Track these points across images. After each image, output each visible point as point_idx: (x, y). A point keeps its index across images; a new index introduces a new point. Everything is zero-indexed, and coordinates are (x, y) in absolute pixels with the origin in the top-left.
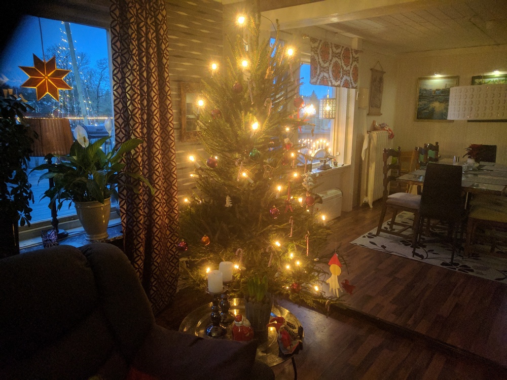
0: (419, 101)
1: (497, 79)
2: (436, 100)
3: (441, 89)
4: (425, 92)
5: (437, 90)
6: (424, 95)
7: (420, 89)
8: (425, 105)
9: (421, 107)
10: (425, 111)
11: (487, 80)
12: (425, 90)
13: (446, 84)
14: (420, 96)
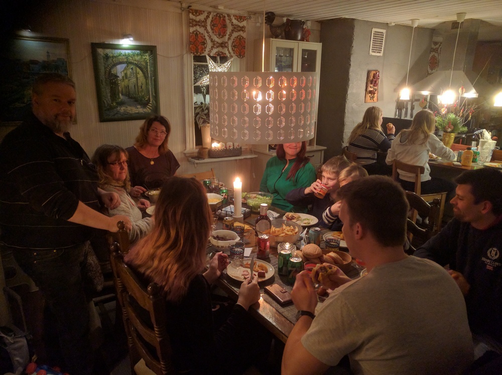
1: (129, 51)
3: (41, 61)
5: (34, 62)
11: (116, 52)
13: (48, 52)
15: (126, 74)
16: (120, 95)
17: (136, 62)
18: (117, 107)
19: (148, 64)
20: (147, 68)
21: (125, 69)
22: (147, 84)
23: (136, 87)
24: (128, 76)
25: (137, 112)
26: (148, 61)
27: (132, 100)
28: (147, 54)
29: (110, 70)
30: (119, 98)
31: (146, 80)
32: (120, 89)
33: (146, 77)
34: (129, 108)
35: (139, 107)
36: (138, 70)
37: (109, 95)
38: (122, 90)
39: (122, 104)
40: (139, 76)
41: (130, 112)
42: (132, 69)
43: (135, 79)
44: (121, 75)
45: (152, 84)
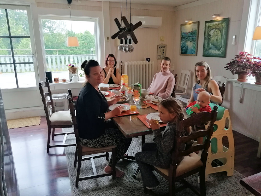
0: (182, 41)
3: (191, 31)
5: (189, 32)
7: (182, 33)
8: (184, 44)
10: (184, 48)
13: (193, 28)
14: (182, 37)
15: (214, 34)
16: (211, 44)
17: (219, 28)
18: (208, 50)
19: (224, 28)
20: (223, 30)
21: (214, 32)
22: (222, 38)
23: (217, 40)
24: (215, 35)
25: (215, 53)
26: (224, 27)
27: (215, 47)
28: (224, 23)
29: (209, 33)
30: (210, 46)
31: (222, 37)
32: (211, 41)
33: (222, 35)
34: (213, 51)
35: (217, 50)
36: (219, 32)
37: (207, 44)
38: (212, 42)
39: (210, 48)
40: (219, 35)
41: (213, 53)
42: (217, 31)
43: (217, 36)
44: (212, 35)
45: (224, 38)
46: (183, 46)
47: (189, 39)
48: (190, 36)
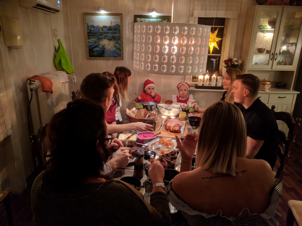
0: (89, 38)
1: (155, 20)
2: (105, 37)
3: (108, 26)
4: (93, 29)
5: (105, 27)
6: (92, 32)
7: (88, 26)
8: (95, 43)
9: (91, 44)
10: (96, 49)
11: (147, 20)
12: (93, 26)
13: (112, 21)
14: (88, 33)
28: (165, 21)
46: (93, 46)
47: (106, 36)
48: (108, 33)
